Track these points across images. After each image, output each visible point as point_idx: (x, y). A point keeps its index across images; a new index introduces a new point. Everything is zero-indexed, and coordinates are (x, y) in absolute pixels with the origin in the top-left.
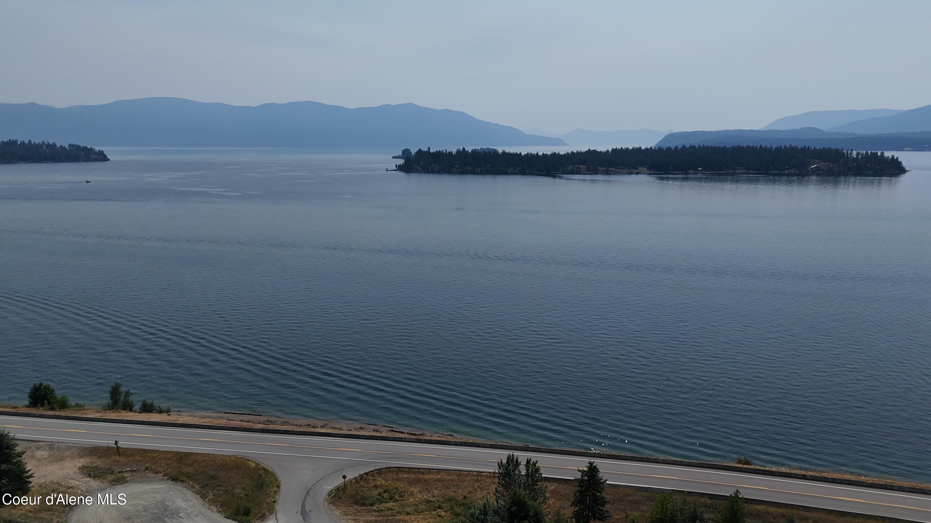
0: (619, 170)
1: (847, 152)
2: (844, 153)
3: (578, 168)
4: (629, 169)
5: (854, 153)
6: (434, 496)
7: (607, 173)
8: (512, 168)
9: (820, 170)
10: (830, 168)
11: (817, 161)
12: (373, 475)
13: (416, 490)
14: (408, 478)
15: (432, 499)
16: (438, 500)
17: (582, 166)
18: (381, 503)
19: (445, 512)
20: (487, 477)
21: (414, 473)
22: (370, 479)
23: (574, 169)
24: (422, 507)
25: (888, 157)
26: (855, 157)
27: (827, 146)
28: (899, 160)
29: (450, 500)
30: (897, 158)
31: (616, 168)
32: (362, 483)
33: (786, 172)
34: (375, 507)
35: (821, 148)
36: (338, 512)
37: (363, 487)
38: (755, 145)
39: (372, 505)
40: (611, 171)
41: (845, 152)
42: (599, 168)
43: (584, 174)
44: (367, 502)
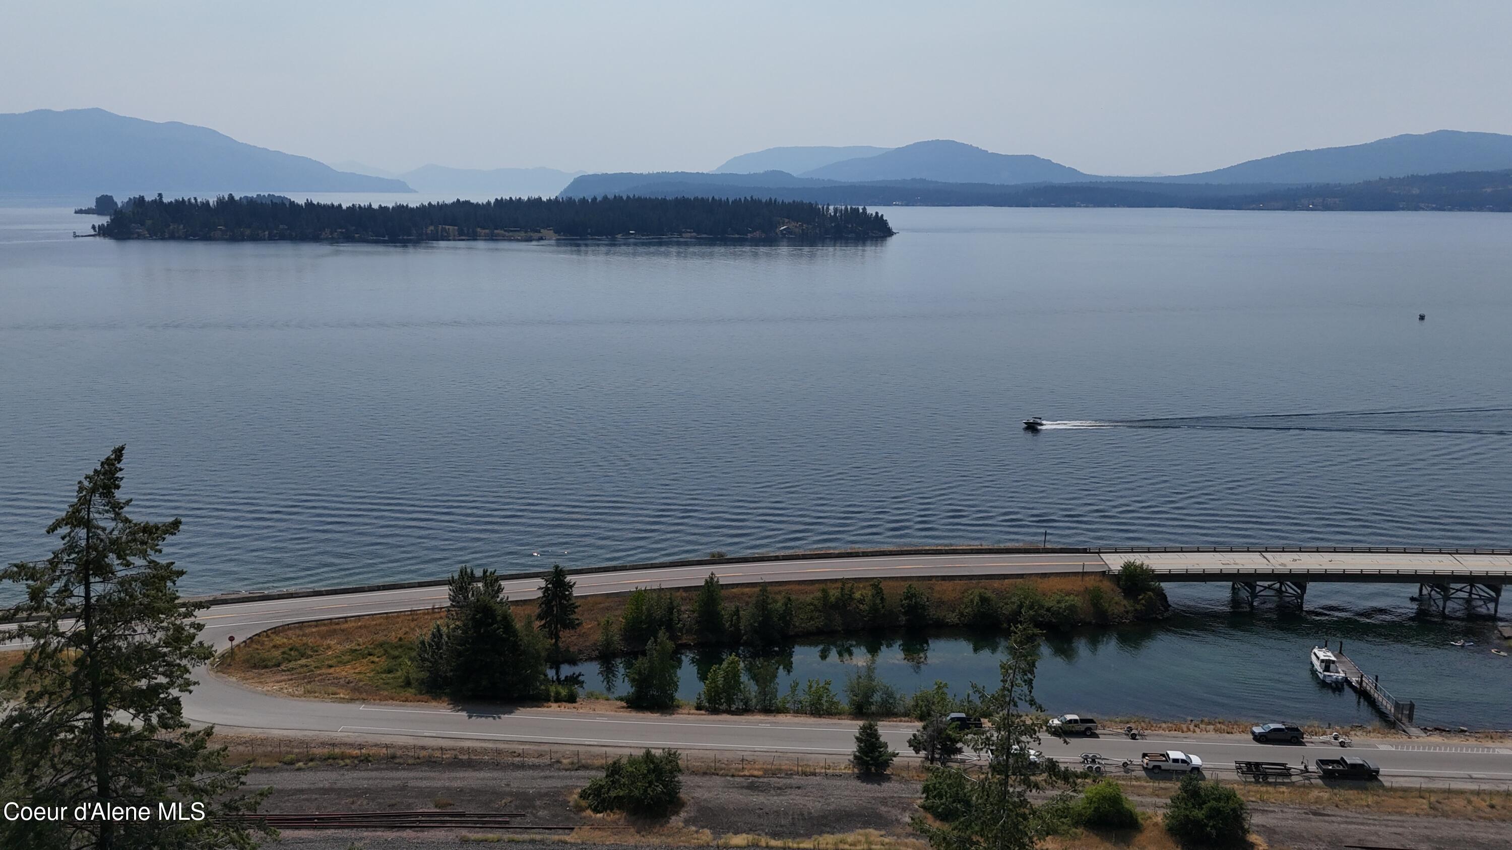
0: (511, 234)
1: (823, 208)
2: (819, 209)
3: (443, 230)
4: (526, 232)
5: (831, 208)
6: (359, 645)
7: (492, 238)
8: (327, 231)
9: (791, 233)
10: (803, 230)
11: (786, 220)
12: (268, 636)
13: (332, 643)
14: (318, 632)
15: (357, 648)
16: (366, 647)
17: (451, 227)
18: (290, 661)
19: (378, 657)
20: (424, 614)
21: (325, 625)
22: (264, 641)
23: (437, 232)
24: (346, 658)
25: (872, 214)
26: (832, 214)
27: (797, 199)
28: (885, 218)
29: (381, 645)
30: (882, 215)
31: (505, 231)
32: (256, 646)
33: (749, 236)
34: (282, 667)
35: (791, 201)
36: (234, 679)
37: (257, 649)
38: (705, 196)
39: (279, 665)
40: (498, 235)
41: (820, 207)
42: (479, 230)
43: (454, 240)
44: (270, 664)
